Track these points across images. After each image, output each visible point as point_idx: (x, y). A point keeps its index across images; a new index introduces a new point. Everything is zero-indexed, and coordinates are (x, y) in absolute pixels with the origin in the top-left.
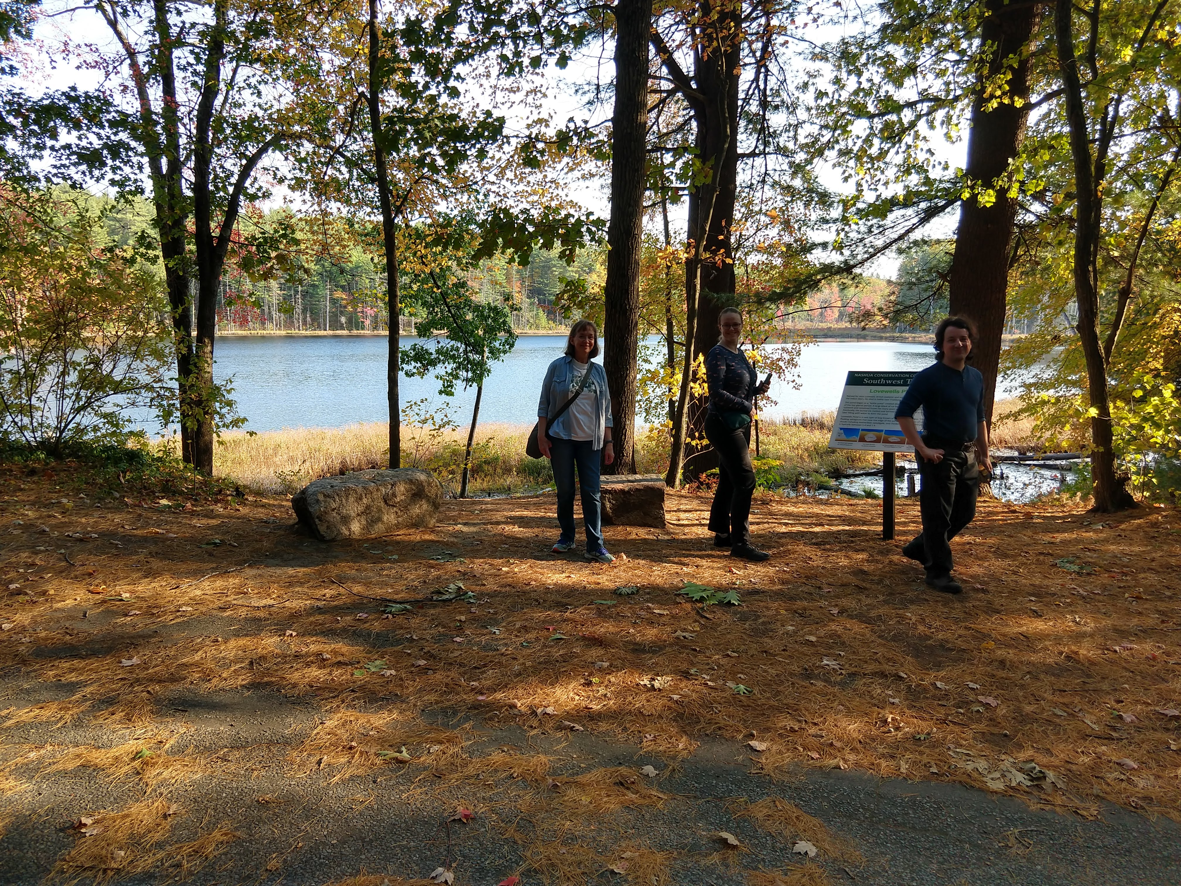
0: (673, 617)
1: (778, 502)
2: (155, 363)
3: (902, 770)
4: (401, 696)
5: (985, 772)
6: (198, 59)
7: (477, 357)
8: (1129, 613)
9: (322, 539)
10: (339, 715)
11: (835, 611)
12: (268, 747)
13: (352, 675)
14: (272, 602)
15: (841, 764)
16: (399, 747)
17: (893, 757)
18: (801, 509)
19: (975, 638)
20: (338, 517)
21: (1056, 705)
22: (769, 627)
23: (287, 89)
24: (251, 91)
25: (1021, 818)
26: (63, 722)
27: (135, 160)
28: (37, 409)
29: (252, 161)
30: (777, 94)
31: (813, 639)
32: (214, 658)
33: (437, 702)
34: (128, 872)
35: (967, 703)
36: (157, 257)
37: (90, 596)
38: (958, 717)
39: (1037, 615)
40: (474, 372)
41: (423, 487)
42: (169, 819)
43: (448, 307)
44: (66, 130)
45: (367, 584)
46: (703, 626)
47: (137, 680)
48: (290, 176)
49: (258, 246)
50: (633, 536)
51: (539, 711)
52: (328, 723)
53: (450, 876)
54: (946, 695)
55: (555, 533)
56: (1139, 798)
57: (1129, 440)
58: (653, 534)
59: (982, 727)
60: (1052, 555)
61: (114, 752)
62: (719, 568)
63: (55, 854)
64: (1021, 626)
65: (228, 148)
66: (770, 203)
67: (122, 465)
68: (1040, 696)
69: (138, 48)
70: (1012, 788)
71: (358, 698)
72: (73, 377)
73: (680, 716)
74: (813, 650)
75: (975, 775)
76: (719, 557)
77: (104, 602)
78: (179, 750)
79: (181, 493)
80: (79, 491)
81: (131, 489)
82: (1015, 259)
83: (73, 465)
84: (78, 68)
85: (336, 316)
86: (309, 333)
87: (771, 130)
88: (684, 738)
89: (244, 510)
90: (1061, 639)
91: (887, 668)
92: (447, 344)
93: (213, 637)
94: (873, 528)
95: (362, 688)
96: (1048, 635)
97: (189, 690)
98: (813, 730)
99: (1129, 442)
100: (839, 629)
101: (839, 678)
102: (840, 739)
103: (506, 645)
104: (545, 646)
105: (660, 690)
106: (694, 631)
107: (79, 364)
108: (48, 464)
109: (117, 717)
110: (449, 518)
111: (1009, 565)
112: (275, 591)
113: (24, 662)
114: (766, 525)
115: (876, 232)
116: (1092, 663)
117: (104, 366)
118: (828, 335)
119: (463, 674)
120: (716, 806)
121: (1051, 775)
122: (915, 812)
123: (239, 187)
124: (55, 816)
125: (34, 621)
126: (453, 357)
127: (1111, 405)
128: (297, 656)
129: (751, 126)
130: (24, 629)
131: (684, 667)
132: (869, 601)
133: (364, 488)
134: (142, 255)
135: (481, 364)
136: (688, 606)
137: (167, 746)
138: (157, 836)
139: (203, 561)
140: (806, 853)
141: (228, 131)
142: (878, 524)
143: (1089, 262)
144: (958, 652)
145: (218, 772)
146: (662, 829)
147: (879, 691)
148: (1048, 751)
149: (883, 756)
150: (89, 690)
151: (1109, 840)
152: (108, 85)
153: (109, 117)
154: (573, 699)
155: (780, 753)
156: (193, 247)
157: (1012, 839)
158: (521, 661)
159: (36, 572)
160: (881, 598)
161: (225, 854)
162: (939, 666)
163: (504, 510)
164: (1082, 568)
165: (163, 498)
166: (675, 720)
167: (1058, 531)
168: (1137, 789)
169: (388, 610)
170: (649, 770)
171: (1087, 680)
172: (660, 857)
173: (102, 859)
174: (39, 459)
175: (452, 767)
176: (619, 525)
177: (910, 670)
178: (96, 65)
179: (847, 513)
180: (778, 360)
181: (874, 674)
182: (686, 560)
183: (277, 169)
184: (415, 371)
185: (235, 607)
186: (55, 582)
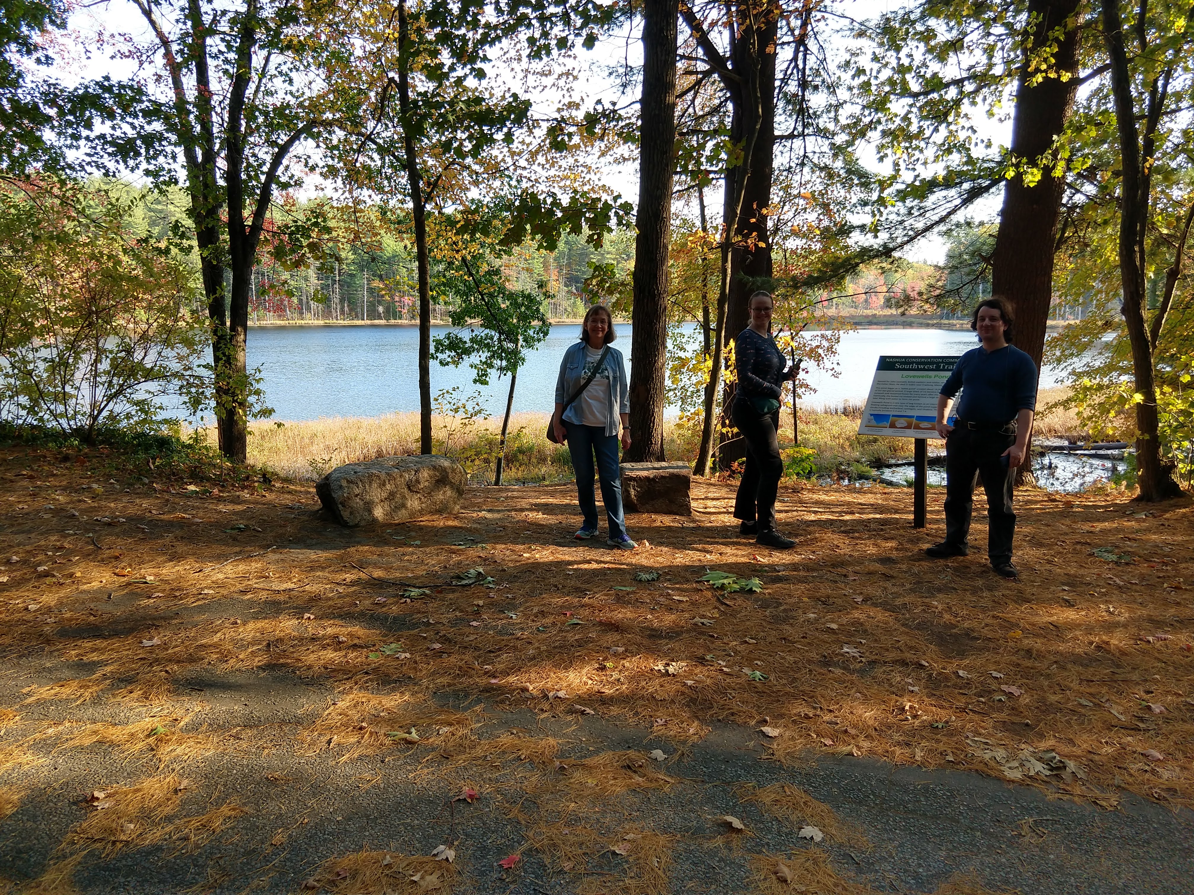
0: (693, 603)
1: (809, 490)
2: (185, 351)
3: (917, 758)
4: (414, 679)
5: (1003, 761)
6: (229, 47)
7: (511, 346)
8: (1166, 603)
9: (345, 525)
10: (352, 696)
11: (859, 599)
12: (280, 727)
13: (367, 658)
14: (292, 586)
15: (855, 751)
16: (409, 729)
17: (908, 745)
18: (833, 497)
19: (1001, 627)
20: (361, 503)
21: (1082, 695)
22: (790, 614)
23: (318, 75)
24: (282, 79)
25: (1037, 807)
26: (82, 699)
27: (169, 149)
28: (71, 396)
29: (284, 150)
30: (817, 73)
31: (834, 626)
32: (232, 640)
33: (449, 685)
34: (137, 845)
35: (990, 692)
36: (191, 247)
37: (116, 578)
38: (979, 706)
39: (1069, 604)
40: (508, 360)
41: (447, 473)
42: (180, 794)
43: (482, 295)
44: (100, 120)
45: (388, 568)
46: (723, 613)
47: (157, 660)
48: (321, 164)
49: (291, 234)
50: (658, 524)
51: (551, 694)
52: (340, 704)
53: (451, 854)
54: (968, 684)
55: (579, 520)
56: (1162, 790)
57: (1176, 427)
58: (678, 521)
59: (1003, 716)
60: (1089, 544)
61: (131, 728)
62: (743, 556)
63: (67, 826)
64: (1052, 615)
65: (260, 136)
66: (809, 186)
67: (152, 451)
68: (1066, 686)
69: (172, 38)
70: (1030, 777)
71: (371, 680)
72: (105, 365)
73: (693, 701)
74: (833, 637)
75: (993, 763)
76: (745, 545)
77: (129, 584)
78: (193, 728)
79: (209, 479)
80: (110, 476)
81: (160, 475)
82: (1063, 240)
83: (106, 451)
84: (112, 57)
85: (374, 305)
86: (347, 322)
87: (811, 111)
88: (696, 723)
89: (270, 497)
90: (1092, 629)
91: (909, 656)
92: (483, 332)
93: (232, 620)
94: (904, 516)
95: (376, 670)
96: (1080, 625)
97: (206, 670)
98: (827, 717)
99: (1175, 430)
100: (862, 617)
101: (858, 666)
102: (855, 727)
103: (522, 629)
104: (561, 631)
105: (674, 675)
106: (713, 618)
107: (111, 352)
108: (80, 450)
109: (135, 695)
110: (474, 505)
111: (1044, 554)
112: (296, 575)
113: (48, 642)
114: (795, 513)
115: (916, 214)
116: (1123, 653)
117: (135, 355)
118: (872, 322)
119: (477, 658)
120: (724, 790)
121: (1071, 765)
122: (927, 800)
123: (271, 176)
124: (69, 789)
125: (61, 603)
126: (488, 346)
127: (1158, 390)
128: (314, 639)
129: (790, 107)
130: (49, 610)
131: (700, 652)
132: (895, 589)
133: (388, 474)
134: (177, 245)
135: (515, 353)
136: (709, 594)
137: (182, 723)
138: (168, 810)
139: (227, 544)
140: (812, 838)
141: (261, 120)
142: (909, 512)
143: (1135, 243)
144: (984, 640)
145: (230, 750)
146: (668, 812)
147: (899, 679)
148: (1071, 742)
149: (899, 743)
150: (108, 669)
151: (1127, 831)
152: (142, 74)
153: (143, 106)
154: (586, 683)
155: (793, 739)
156: (227, 237)
157: (1026, 828)
158: (537, 645)
159: (64, 555)
160: (908, 586)
161: (232, 828)
162: (962, 654)
163: (530, 497)
164: (1120, 558)
165: (191, 483)
166: (688, 706)
167: (1098, 521)
168: (1161, 781)
169: (407, 594)
170: (658, 754)
171: (1116, 670)
172: (662, 839)
173: (112, 832)
174: (72, 446)
175: (461, 748)
176: (644, 513)
177: (932, 659)
178: (130, 55)
179: (880, 502)
180: (818, 347)
181: (895, 662)
182: (710, 547)
183: (309, 157)
184: (449, 360)
185: (255, 591)
186: (83, 565)
